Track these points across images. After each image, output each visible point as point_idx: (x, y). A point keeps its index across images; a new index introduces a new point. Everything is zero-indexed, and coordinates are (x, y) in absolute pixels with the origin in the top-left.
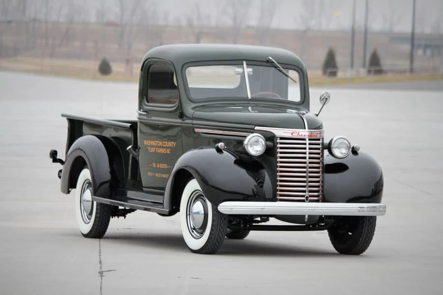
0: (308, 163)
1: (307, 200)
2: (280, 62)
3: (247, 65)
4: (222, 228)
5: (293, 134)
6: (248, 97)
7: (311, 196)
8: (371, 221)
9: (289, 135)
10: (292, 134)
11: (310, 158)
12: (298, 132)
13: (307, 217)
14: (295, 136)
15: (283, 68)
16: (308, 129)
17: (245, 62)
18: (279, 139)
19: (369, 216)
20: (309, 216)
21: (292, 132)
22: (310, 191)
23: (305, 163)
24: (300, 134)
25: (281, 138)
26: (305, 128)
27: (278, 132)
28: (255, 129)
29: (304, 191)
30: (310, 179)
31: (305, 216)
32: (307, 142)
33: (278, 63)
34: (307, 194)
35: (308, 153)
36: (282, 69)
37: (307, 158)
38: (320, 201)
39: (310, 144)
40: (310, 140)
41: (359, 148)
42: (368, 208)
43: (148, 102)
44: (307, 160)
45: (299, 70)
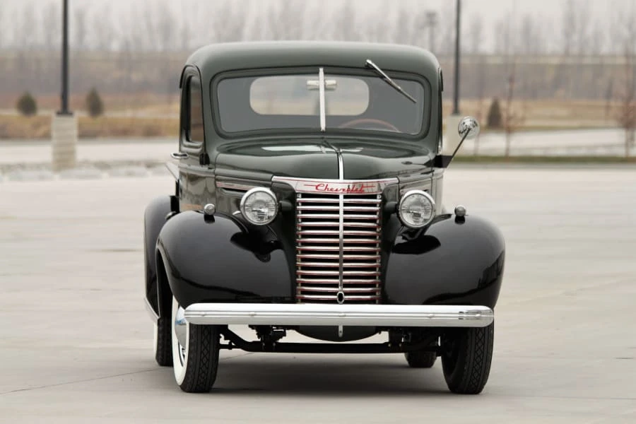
0: (341, 236)
1: (340, 300)
2: (384, 68)
3: (325, 73)
4: (206, 348)
5: (319, 188)
6: (320, 129)
7: (347, 294)
8: (480, 335)
9: (312, 190)
10: (317, 188)
11: (346, 228)
12: (326, 184)
13: (341, 329)
14: (322, 190)
15: (391, 78)
16: (344, 178)
17: (321, 70)
18: (300, 196)
19: (476, 328)
20: (345, 327)
21: (317, 184)
22: (346, 285)
23: (337, 236)
24: (329, 187)
25: (305, 195)
26: (338, 178)
27: (300, 185)
28: (273, 180)
29: (336, 285)
30: (345, 265)
31: (337, 327)
32: (341, 200)
33: (382, 70)
34: (340, 290)
35: (341, 220)
36: (390, 80)
37: (341, 228)
38: (377, 301)
39: (345, 204)
40: (345, 197)
41: (465, 211)
42: (467, 313)
43: (188, 140)
44: (341, 232)
45: (423, 81)
